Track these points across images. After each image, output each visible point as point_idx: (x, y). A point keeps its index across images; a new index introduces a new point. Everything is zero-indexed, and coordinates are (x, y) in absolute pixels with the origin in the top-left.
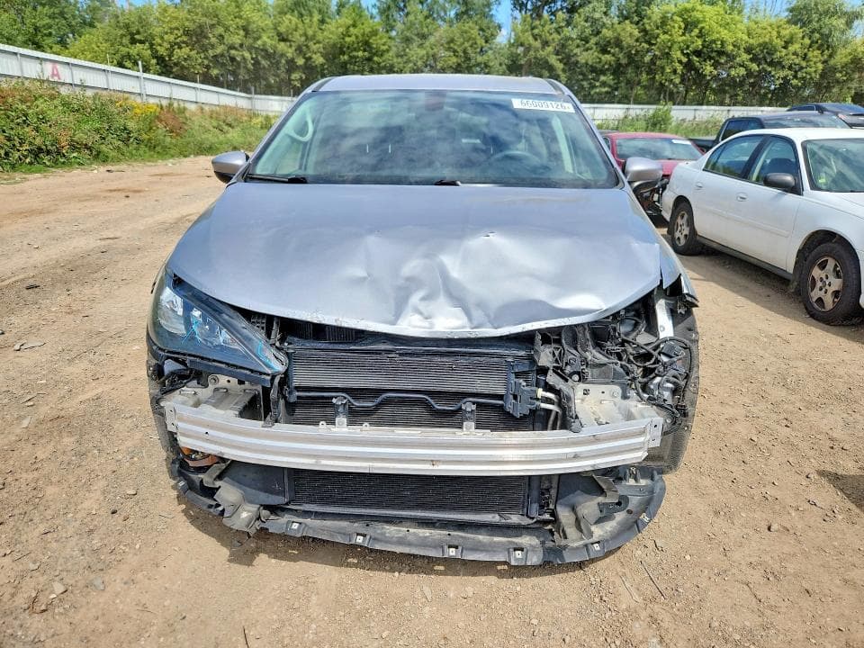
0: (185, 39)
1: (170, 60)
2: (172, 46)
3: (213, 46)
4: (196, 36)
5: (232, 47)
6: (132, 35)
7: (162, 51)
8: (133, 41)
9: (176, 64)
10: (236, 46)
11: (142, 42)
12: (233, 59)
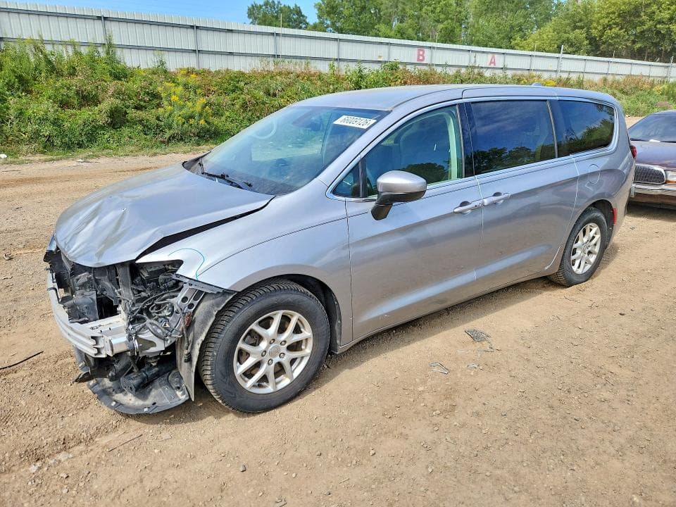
0: (618, 20)
1: (600, 39)
2: (604, 28)
3: (643, 23)
4: (629, 17)
5: (660, 22)
6: (575, 22)
7: (595, 33)
8: (575, 28)
9: (604, 43)
10: (664, 20)
11: (582, 28)
12: (658, 33)
